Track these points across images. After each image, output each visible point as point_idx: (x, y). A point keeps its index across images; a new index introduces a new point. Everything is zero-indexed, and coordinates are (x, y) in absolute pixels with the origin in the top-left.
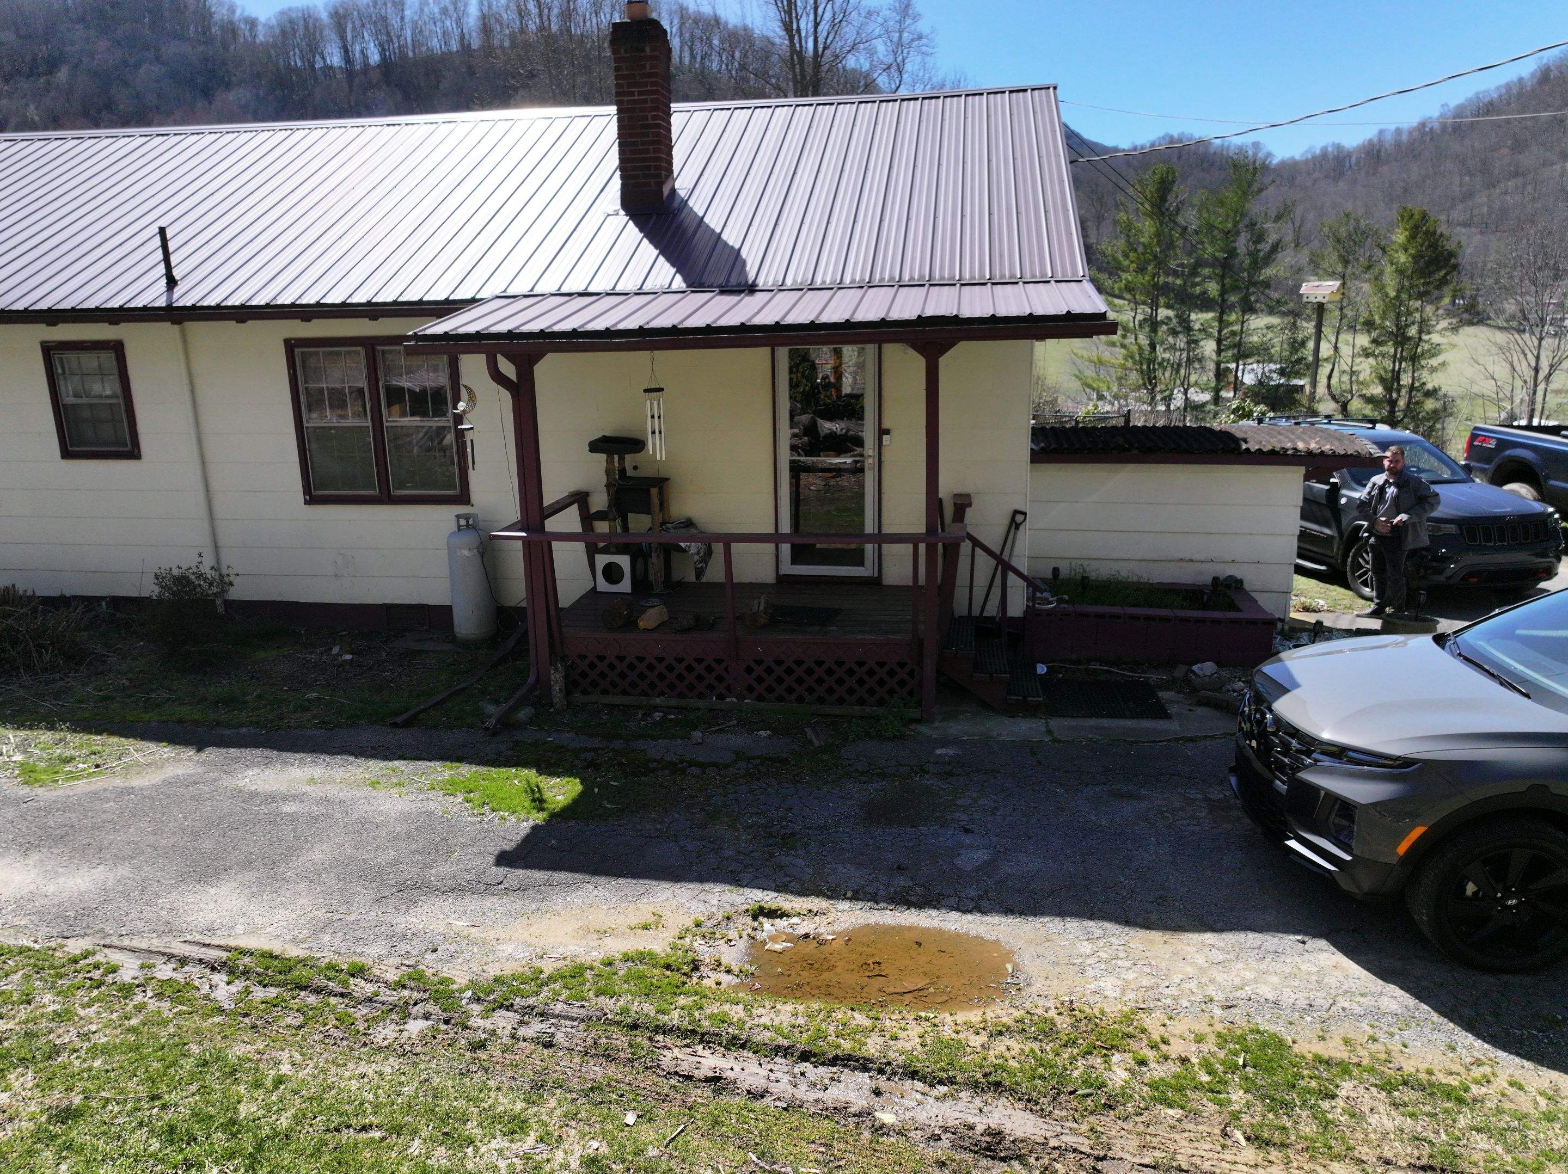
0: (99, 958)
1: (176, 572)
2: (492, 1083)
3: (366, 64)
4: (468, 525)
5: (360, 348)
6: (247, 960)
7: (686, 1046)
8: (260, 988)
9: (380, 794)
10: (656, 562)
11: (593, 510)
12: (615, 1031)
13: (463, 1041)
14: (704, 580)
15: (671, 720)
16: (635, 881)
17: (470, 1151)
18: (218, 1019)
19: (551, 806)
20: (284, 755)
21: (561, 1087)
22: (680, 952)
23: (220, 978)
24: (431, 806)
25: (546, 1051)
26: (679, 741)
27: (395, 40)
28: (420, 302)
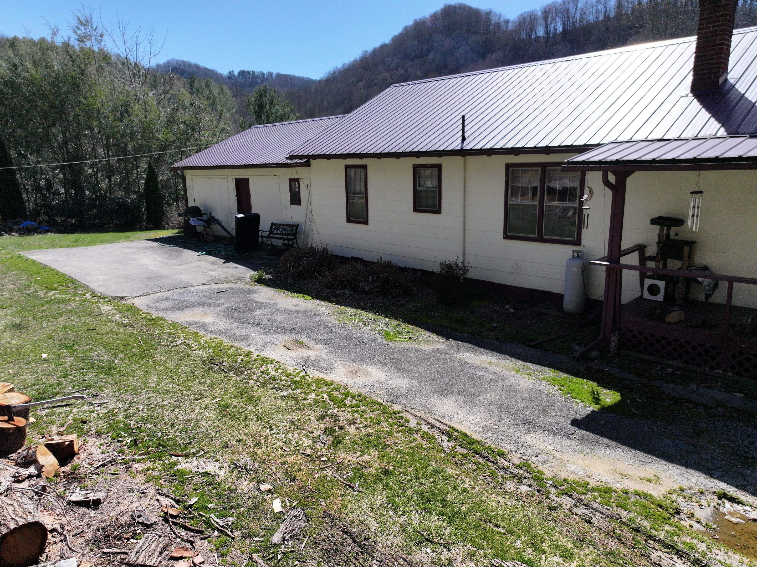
0: (403, 415)
1: (447, 263)
2: (557, 529)
3: (555, 33)
4: (578, 256)
5: (539, 168)
6: (456, 434)
7: (667, 553)
8: (460, 448)
9: (520, 376)
10: (681, 287)
11: (647, 255)
12: (626, 529)
13: (545, 504)
14: (710, 301)
15: (677, 374)
16: (646, 455)
17: (543, 556)
18: (443, 455)
19: (603, 404)
20: (481, 349)
21: (593, 545)
22: (669, 501)
23: (445, 438)
24: (543, 388)
25: (586, 524)
26: (681, 387)
27: (571, 19)
28: (572, 146)
